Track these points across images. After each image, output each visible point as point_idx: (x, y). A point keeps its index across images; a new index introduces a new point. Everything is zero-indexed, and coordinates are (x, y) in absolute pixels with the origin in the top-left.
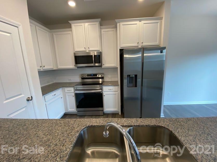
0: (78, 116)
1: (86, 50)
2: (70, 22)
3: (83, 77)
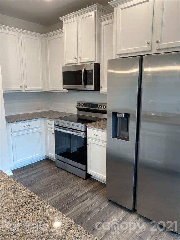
1: (77, 62)
2: (61, 18)
3: (79, 107)
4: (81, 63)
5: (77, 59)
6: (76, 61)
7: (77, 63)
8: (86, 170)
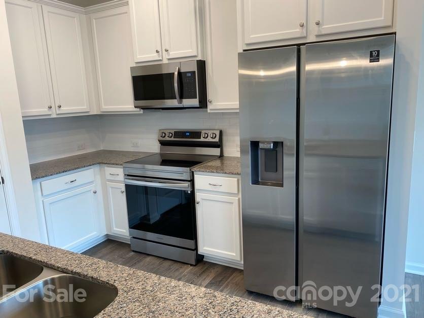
0: (133, 251)
1: (161, 58)
3: (164, 139)
4: (169, 59)
5: (160, 53)
6: (159, 57)
7: (160, 60)
8: (196, 249)
